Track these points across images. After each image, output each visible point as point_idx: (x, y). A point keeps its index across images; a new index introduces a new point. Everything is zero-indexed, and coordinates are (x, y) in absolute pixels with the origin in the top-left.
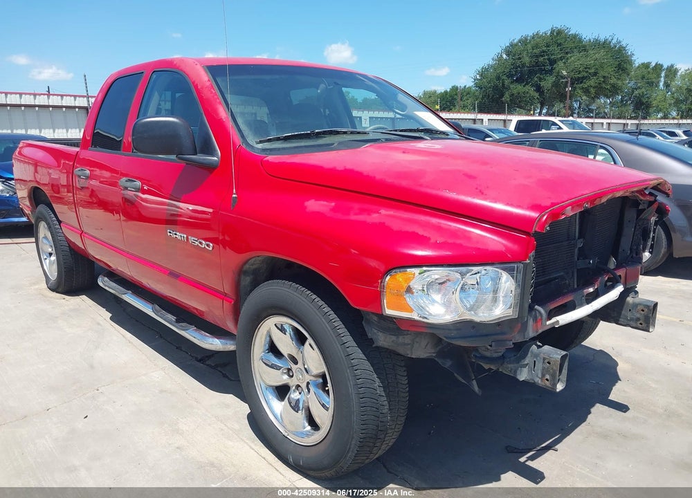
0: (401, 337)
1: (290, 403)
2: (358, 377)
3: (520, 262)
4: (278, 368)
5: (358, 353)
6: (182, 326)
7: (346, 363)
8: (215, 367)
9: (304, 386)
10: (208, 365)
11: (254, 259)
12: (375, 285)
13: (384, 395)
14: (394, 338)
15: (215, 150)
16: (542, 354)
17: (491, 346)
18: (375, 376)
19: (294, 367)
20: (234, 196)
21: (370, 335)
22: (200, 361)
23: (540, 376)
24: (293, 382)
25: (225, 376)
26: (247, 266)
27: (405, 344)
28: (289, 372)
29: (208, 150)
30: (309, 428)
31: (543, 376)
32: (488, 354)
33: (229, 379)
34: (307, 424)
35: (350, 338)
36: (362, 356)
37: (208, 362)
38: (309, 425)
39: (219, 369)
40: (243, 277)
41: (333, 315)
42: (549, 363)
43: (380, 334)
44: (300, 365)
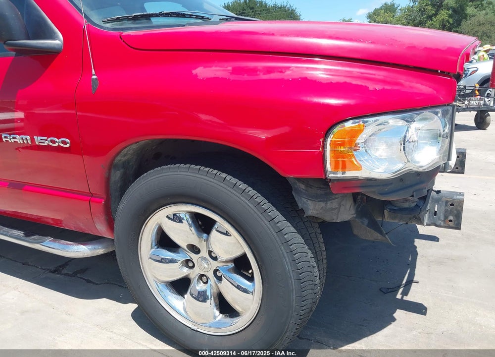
0: (329, 203)
1: (192, 295)
2: (294, 252)
3: (448, 105)
4: (172, 261)
5: (288, 227)
6: (34, 239)
7: (278, 239)
8: (74, 274)
9: (210, 274)
10: (65, 274)
11: (128, 148)
12: (316, 146)
13: (316, 266)
14: (323, 204)
15: (54, 33)
16: (444, 198)
17: (412, 196)
18: (307, 247)
19: (194, 257)
20: (94, 77)
21: (300, 206)
22: (54, 272)
23: (442, 218)
24: (194, 274)
25: (88, 281)
26: (119, 158)
27: (333, 209)
28: (188, 263)
29: (44, 33)
30: (220, 317)
31: (446, 217)
32: (406, 205)
33: (94, 283)
34: (217, 313)
35: (277, 213)
36: (293, 229)
37: (65, 271)
38: (221, 312)
39: (78, 275)
40: (113, 171)
41: (252, 192)
42: (452, 205)
43: (310, 202)
44: (204, 253)
